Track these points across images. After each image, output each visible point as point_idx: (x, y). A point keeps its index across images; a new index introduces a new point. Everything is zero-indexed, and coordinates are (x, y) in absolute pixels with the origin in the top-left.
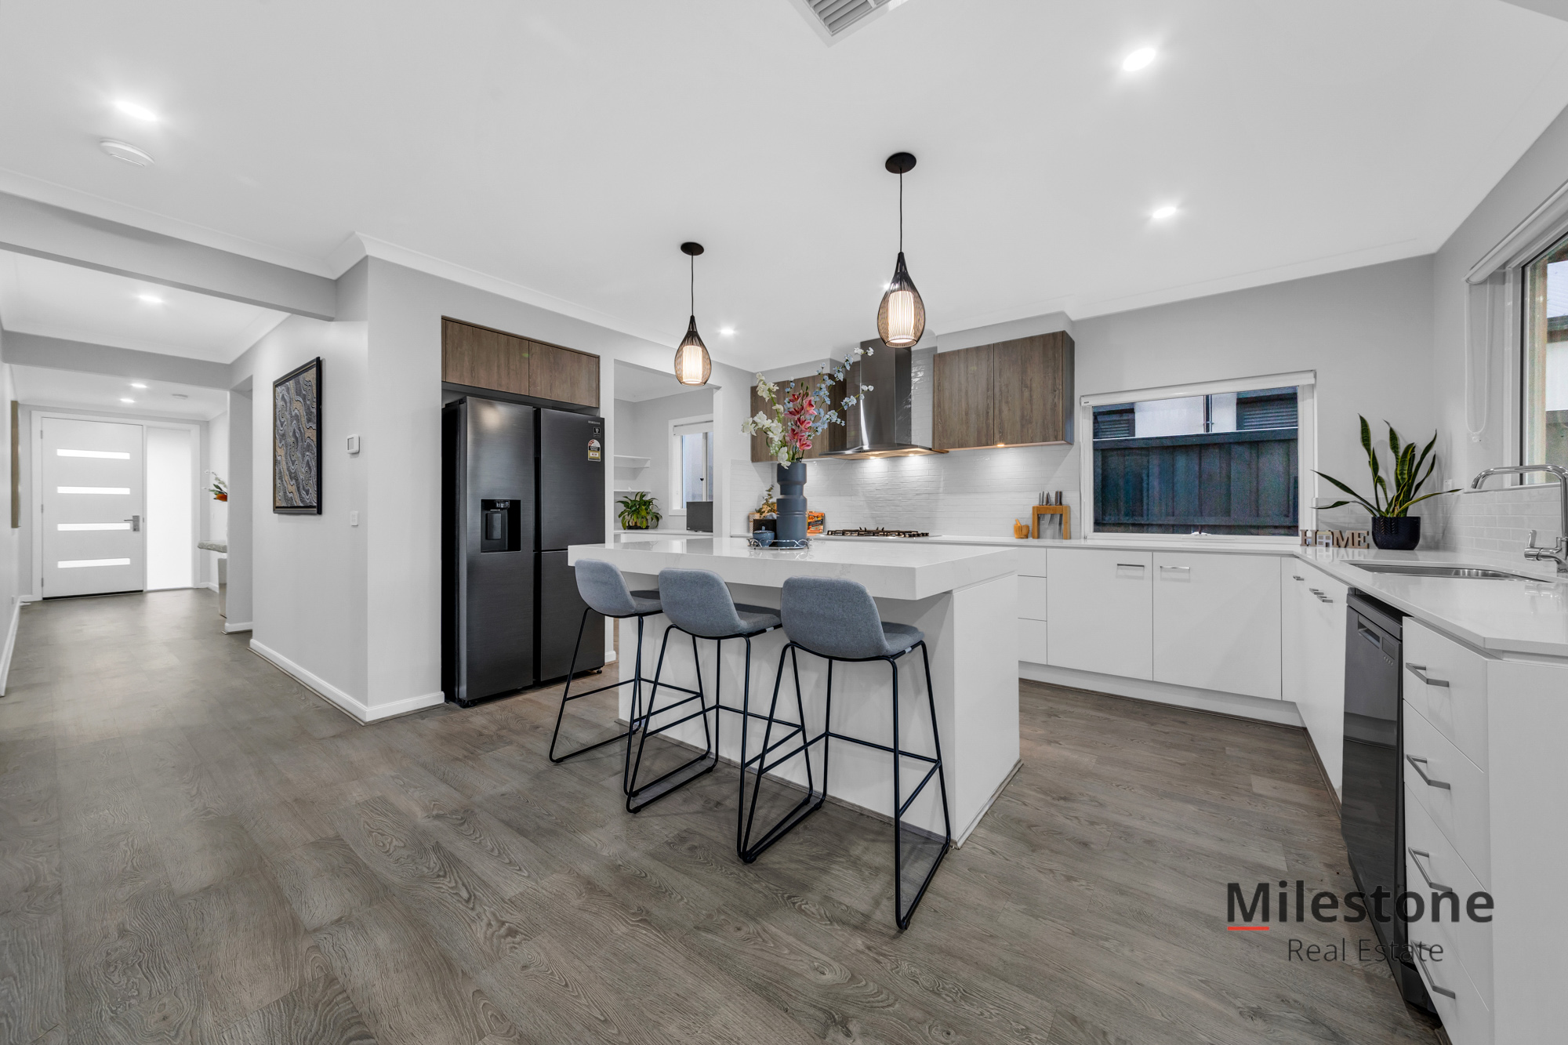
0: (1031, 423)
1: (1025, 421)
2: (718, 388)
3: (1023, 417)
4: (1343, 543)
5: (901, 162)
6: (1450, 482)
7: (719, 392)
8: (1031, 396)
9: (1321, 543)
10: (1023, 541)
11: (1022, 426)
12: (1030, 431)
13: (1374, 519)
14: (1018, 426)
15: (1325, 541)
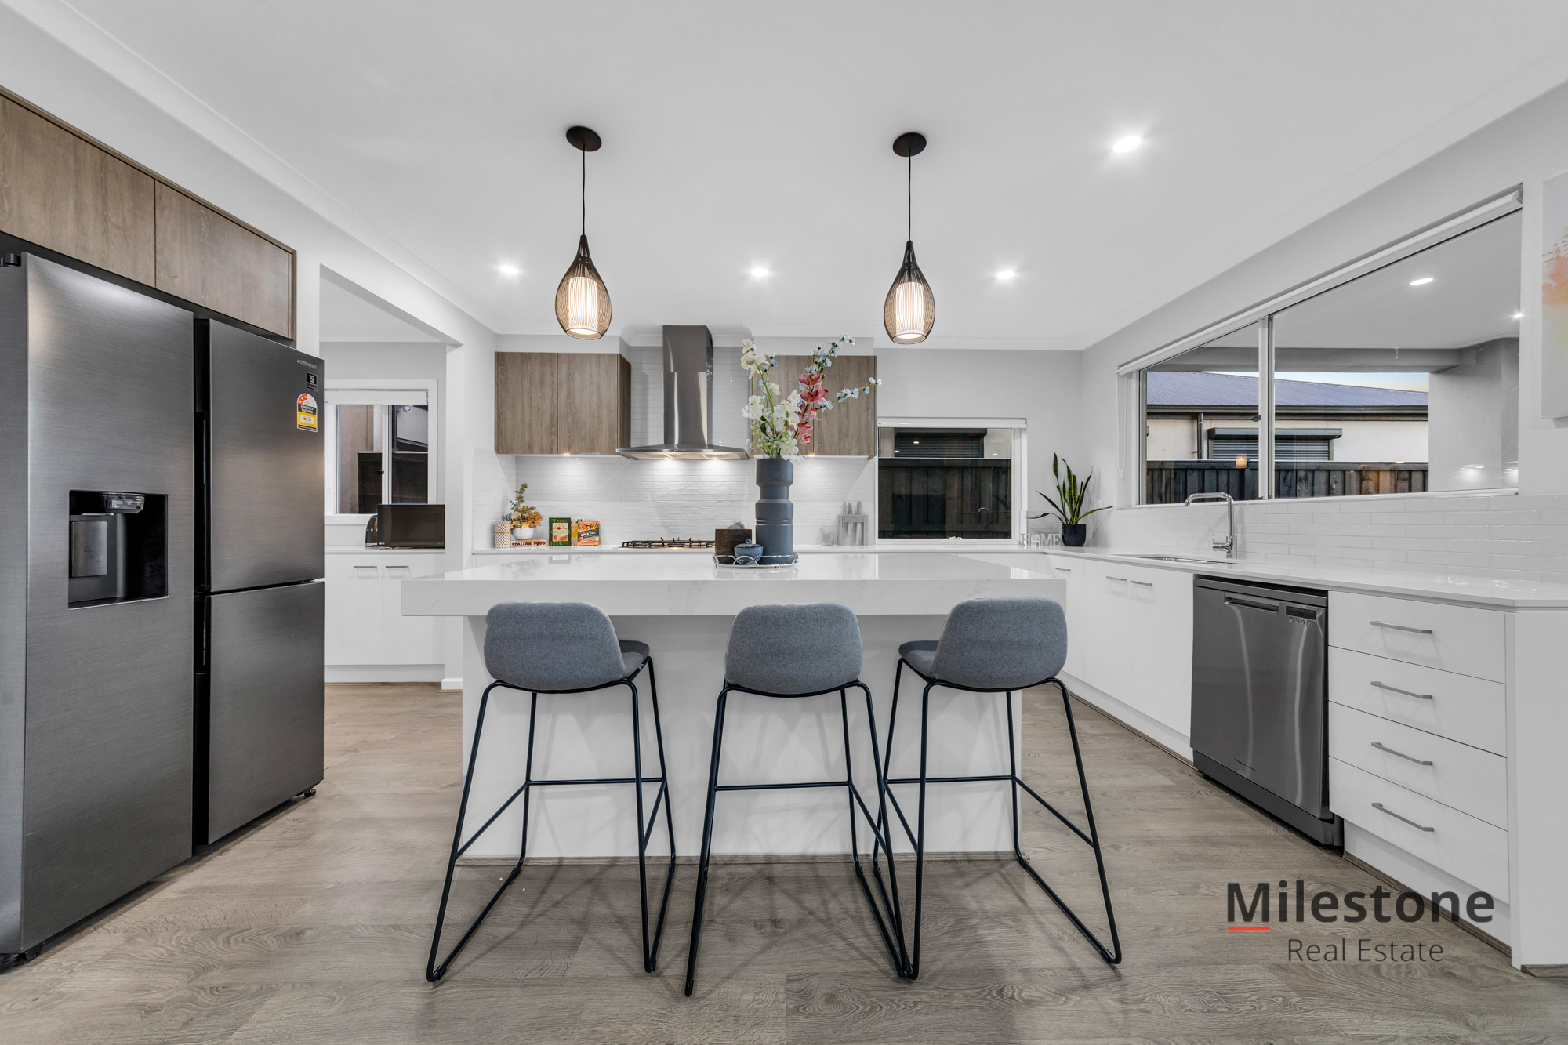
0: (847, 436)
1: (843, 434)
2: (457, 345)
3: (840, 430)
4: (1047, 543)
5: (910, 144)
6: (1100, 502)
7: (457, 351)
8: (848, 412)
9: (1034, 543)
10: (829, 548)
11: (840, 439)
12: (847, 444)
13: (1063, 526)
14: (836, 438)
15: (1036, 542)
